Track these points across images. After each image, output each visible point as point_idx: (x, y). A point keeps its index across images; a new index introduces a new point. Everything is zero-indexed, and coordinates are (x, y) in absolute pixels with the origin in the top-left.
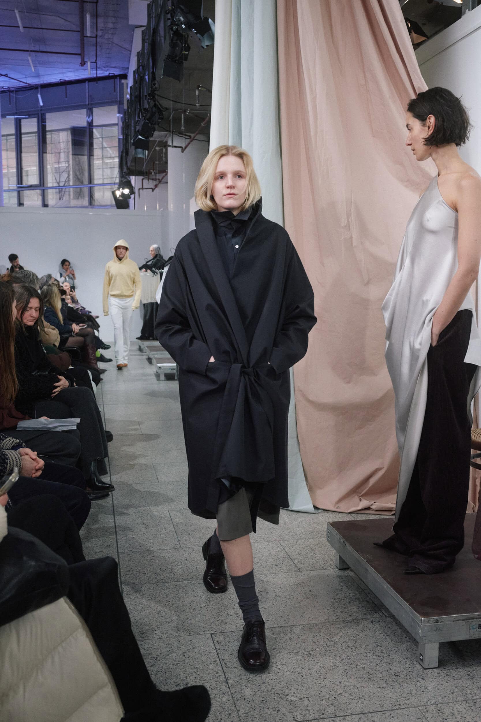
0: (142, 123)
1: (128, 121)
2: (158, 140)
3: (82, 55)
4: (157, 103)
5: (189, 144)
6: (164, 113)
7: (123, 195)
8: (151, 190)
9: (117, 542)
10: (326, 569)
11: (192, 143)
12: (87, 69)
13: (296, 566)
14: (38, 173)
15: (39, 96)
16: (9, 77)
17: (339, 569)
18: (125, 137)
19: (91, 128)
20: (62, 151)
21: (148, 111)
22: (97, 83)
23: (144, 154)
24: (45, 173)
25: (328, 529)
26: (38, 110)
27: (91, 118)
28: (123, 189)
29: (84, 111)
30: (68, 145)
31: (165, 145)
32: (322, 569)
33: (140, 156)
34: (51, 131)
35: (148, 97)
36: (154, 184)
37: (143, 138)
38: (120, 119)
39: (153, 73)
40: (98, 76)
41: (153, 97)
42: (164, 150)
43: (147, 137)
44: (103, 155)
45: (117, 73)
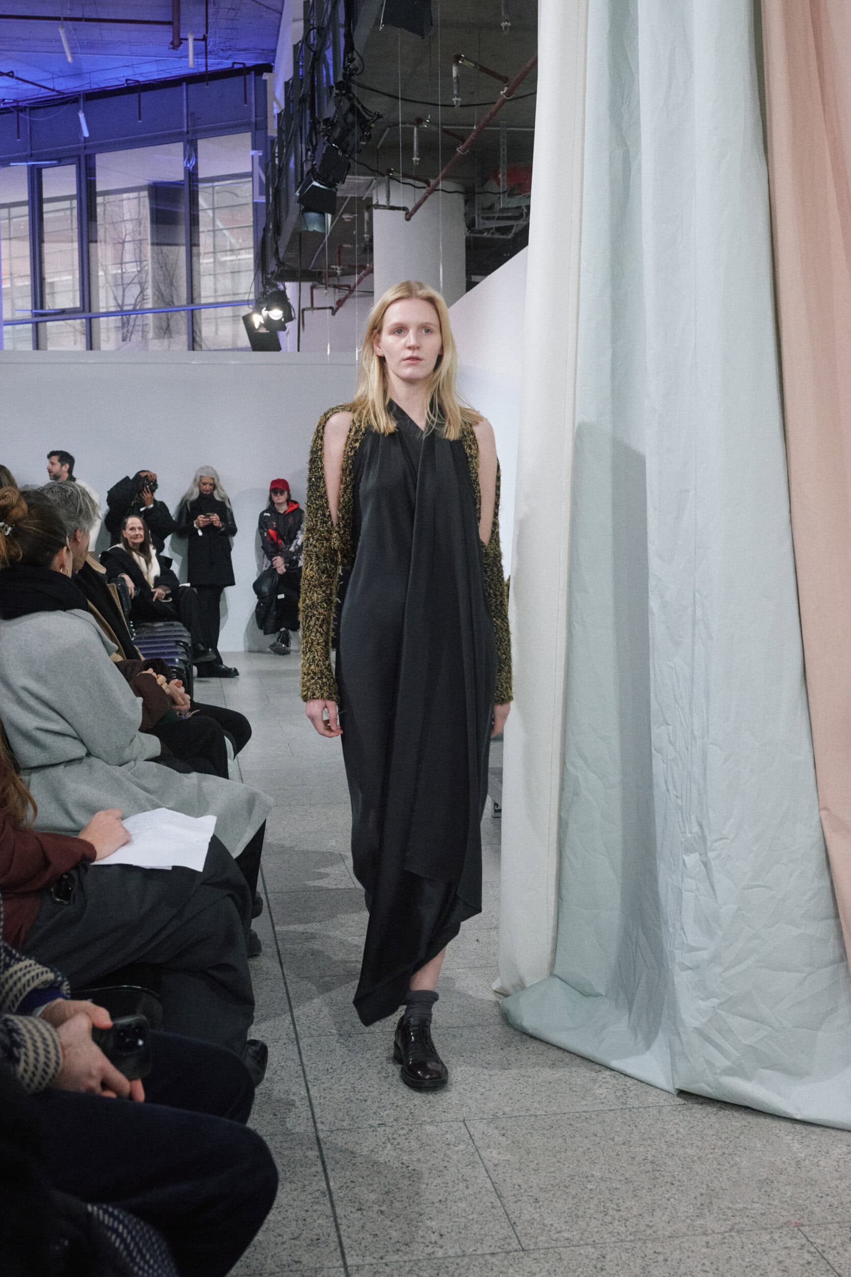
0: (323, 149)
1: (280, 161)
2: (350, 196)
3: (174, 23)
4: (356, 103)
5: (425, 198)
7: (269, 322)
8: (330, 311)
9: (338, 1230)
11: (430, 197)
12: (187, 56)
14: (77, 286)
15: (81, 116)
16: (17, 78)
18: (271, 201)
19: (193, 186)
20: (128, 238)
21: (334, 125)
22: (207, 85)
23: (323, 223)
24: (92, 288)
26: (79, 148)
27: (193, 162)
28: (269, 308)
29: (178, 148)
30: (140, 224)
31: (369, 206)
33: (315, 228)
34: (106, 193)
35: (335, 91)
36: (337, 298)
37: (321, 186)
38: (257, 161)
39: (349, 36)
40: (209, 69)
41: (349, 90)
42: (366, 215)
43: (332, 185)
44: (214, 246)
45: (250, 63)
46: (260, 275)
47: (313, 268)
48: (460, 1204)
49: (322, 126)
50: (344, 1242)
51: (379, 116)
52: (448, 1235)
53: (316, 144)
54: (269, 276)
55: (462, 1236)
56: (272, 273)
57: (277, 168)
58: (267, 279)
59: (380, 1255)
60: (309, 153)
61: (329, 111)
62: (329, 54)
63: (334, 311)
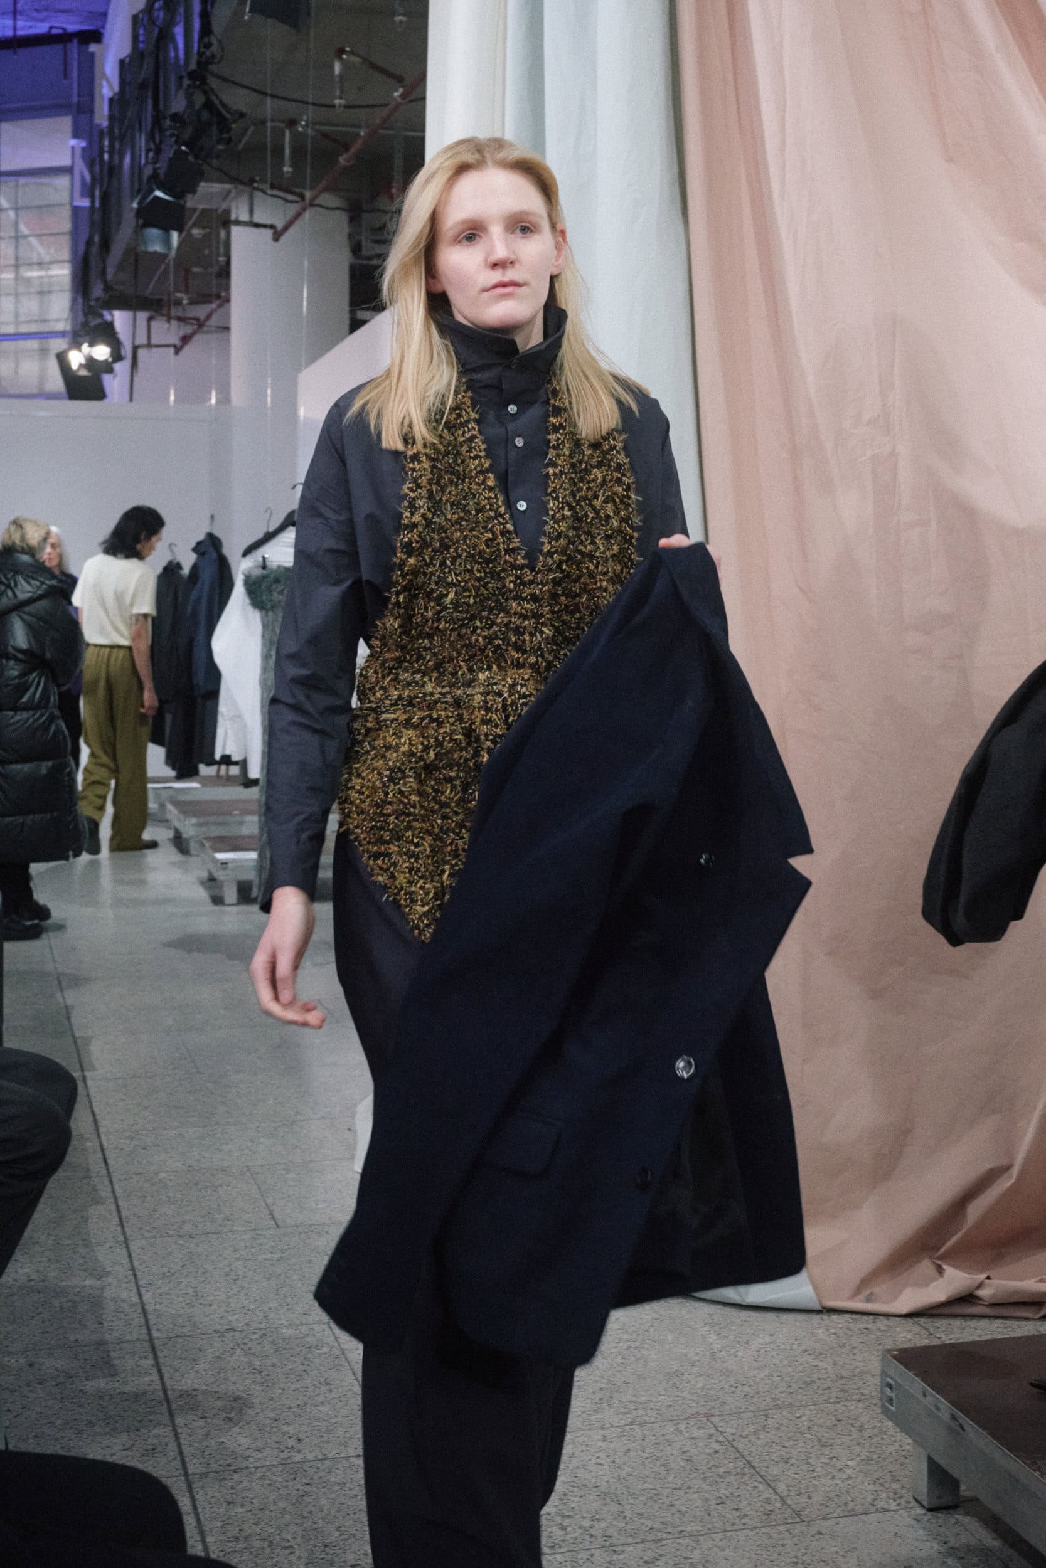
0: (169, 152)
1: (110, 157)
2: (202, 207)
4: (212, 97)
5: (296, 217)
6: (234, 126)
7: (91, 363)
8: (172, 350)
9: (177, 1438)
10: (884, 1510)
11: (306, 214)
13: (784, 1503)
17: (930, 1510)
18: (97, 204)
21: (184, 123)
22: (15, 53)
23: (167, 242)
25: (884, 1373)
28: (91, 345)
31: (226, 221)
32: (873, 1509)
33: (157, 247)
35: (186, 82)
36: (182, 333)
37: (167, 197)
38: (78, 153)
39: (205, 16)
40: (20, 33)
41: (204, 81)
42: (223, 234)
43: (179, 195)
44: (17, 258)
45: (72, 28)
46: (80, 300)
47: (151, 294)
48: (321, 1408)
49: (168, 122)
50: (184, 1451)
51: (242, 115)
52: (307, 1440)
53: (161, 142)
54: (92, 303)
55: (323, 1439)
56: (97, 299)
57: (106, 168)
58: (90, 306)
59: (228, 1462)
60: (151, 154)
61: (178, 104)
62: (179, 31)
63: (178, 350)
